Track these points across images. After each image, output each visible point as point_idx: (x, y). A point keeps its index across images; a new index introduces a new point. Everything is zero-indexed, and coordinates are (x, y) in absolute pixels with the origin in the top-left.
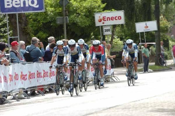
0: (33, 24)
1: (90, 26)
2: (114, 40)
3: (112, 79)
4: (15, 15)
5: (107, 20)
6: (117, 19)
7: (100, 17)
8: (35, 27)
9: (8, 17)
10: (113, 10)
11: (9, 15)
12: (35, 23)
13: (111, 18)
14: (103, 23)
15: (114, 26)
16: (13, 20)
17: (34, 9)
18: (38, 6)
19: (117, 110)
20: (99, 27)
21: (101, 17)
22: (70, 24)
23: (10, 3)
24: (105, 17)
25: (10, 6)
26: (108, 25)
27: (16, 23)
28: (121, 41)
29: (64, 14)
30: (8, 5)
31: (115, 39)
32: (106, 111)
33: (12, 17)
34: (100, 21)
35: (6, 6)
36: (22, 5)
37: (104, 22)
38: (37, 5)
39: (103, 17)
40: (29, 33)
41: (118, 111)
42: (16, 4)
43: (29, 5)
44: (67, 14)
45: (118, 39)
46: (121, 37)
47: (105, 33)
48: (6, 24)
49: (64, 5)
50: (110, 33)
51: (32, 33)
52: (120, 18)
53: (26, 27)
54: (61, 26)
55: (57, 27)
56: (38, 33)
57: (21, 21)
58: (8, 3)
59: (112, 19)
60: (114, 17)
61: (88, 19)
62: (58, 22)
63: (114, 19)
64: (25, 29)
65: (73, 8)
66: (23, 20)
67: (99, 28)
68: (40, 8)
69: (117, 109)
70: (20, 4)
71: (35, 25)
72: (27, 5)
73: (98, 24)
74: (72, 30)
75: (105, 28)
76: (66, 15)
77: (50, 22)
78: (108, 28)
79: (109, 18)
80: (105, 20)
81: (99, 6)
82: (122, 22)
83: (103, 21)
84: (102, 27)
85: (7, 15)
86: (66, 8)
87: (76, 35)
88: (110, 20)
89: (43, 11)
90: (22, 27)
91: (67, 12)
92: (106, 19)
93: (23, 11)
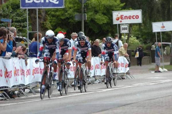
2: (130, 39)
3: (127, 77)
4: (35, 10)
5: (125, 19)
6: (134, 18)
8: (54, 22)
9: (27, 12)
10: (131, 9)
11: (29, 10)
12: (54, 18)
13: (129, 16)
14: (121, 22)
15: (131, 25)
16: (33, 15)
17: (54, 5)
18: (57, 3)
21: (119, 16)
22: (88, 22)
24: (123, 15)
25: (31, 2)
26: (125, 24)
27: (36, 18)
28: (137, 39)
29: (83, 11)
31: (131, 37)
32: (121, 108)
33: (31, 12)
34: (118, 19)
35: (27, 1)
36: (42, 1)
38: (57, 1)
39: (121, 16)
41: (133, 109)
45: (134, 38)
46: (137, 35)
47: (122, 32)
48: (26, 19)
49: (83, 2)
50: (127, 31)
52: (137, 17)
53: (45, 23)
54: (80, 23)
55: (75, 23)
56: (56, 29)
57: (40, 16)
60: (132, 16)
61: (106, 16)
62: (77, 19)
63: (132, 18)
65: (91, 6)
66: (42, 16)
67: (117, 26)
68: (60, 4)
71: (54, 21)
72: (47, 1)
73: (115, 22)
74: (90, 27)
75: (122, 27)
76: (85, 12)
77: (68, 18)
78: (126, 26)
79: (127, 17)
80: (122, 18)
81: (118, 5)
82: (140, 20)
83: (120, 20)
84: (119, 25)
85: (27, 10)
86: (85, 6)
87: (94, 32)
88: (127, 19)
89: (63, 7)
90: (41, 22)
91: (86, 9)
92: (124, 18)
93: (43, 7)
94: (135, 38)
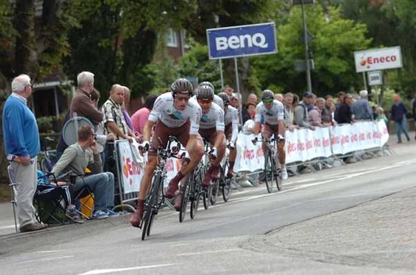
0: (260, 73)
1: (347, 73)
2: (384, 94)
3: (384, 153)
4: (232, 60)
5: (375, 62)
6: (389, 61)
7: (362, 58)
9: (221, 65)
10: (382, 46)
11: (224, 61)
12: (264, 70)
14: (368, 67)
15: (385, 72)
16: (229, 68)
17: (261, 50)
18: (266, 46)
19: (393, 200)
20: (361, 73)
21: (365, 58)
22: (317, 71)
23: (224, 43)
24: (371, 58)
25: (225, 48)
26: (376, 70)
27: (234, 73)
29: (307, 56)
30: (222, 46)
31: (386, 91)
32: (377, 201)
33: (227, 63)
34: (363, 64)
35: (219, 48)
36: (243, 45)
37: (370, 65)
38: (265, 44)
39: (368, 58)
40: (253, 87)
41: (395, 202)
42: (234, 44)
43: (253, 45)
44: (312, 56)
46: (396, 87)
47: (372, 83)
48: (219, 75)
49: (306, 42)
50: (379, 82)
51: (259, 87)
52: (393, 58)
53: (249, 78)
54: (304, 75)
57: (242, 69)
58: (222, 43)
59: (382, 60)
60: (385, 58)
61: (344, 62)
62: (299, 69)
63: (385, 61)
64: (247, 80)
65: (320, 46)
66: (243, 68)
67: (362, 76)
68: (271, 48)
69: (396, 197)
70: (240, 43)
71: (263, 74)
72: (250, 45)
73: (359, 69)
74: (321, 80)
75: (371, 75)
76: (310, 58)
77: (285, 69)
78: (377, 74)
79: (377, 59)
81: (363, 42)
82: (398, 64)
83: (367, 64)
84: (366, 73)
85: (220, 62)
86: (309, 47)
87: (327, 87)
88: (378, 62)
89: (275, 52)
90: (243, 78)
91: (311, 53)
92: (373, 61)
93: (245, 54)
94: (393, 91)
